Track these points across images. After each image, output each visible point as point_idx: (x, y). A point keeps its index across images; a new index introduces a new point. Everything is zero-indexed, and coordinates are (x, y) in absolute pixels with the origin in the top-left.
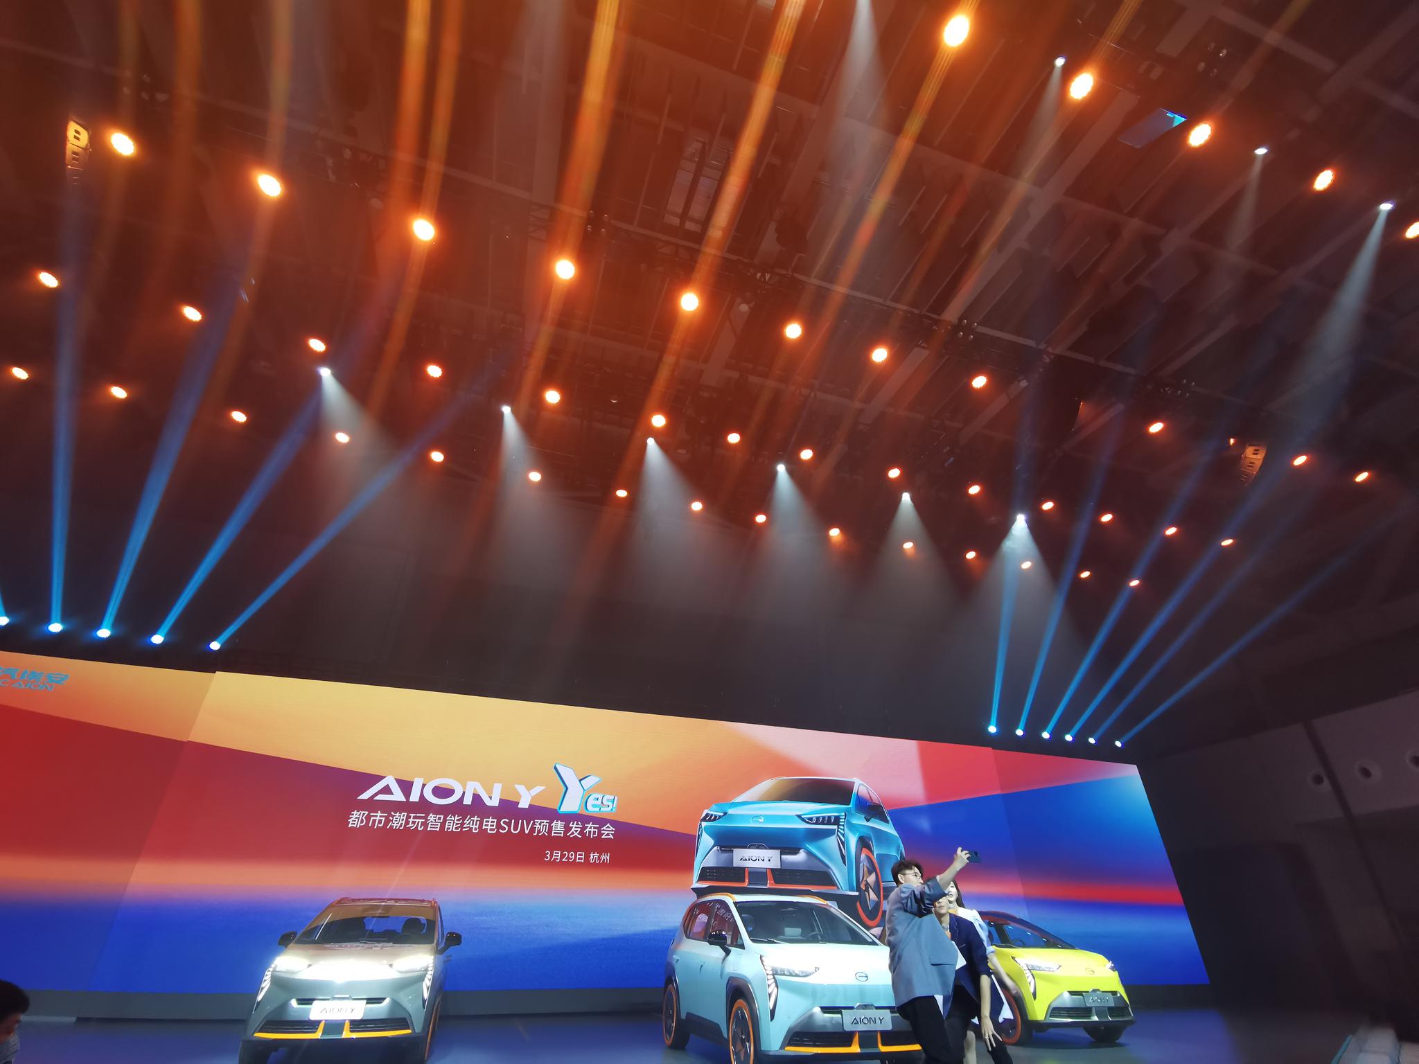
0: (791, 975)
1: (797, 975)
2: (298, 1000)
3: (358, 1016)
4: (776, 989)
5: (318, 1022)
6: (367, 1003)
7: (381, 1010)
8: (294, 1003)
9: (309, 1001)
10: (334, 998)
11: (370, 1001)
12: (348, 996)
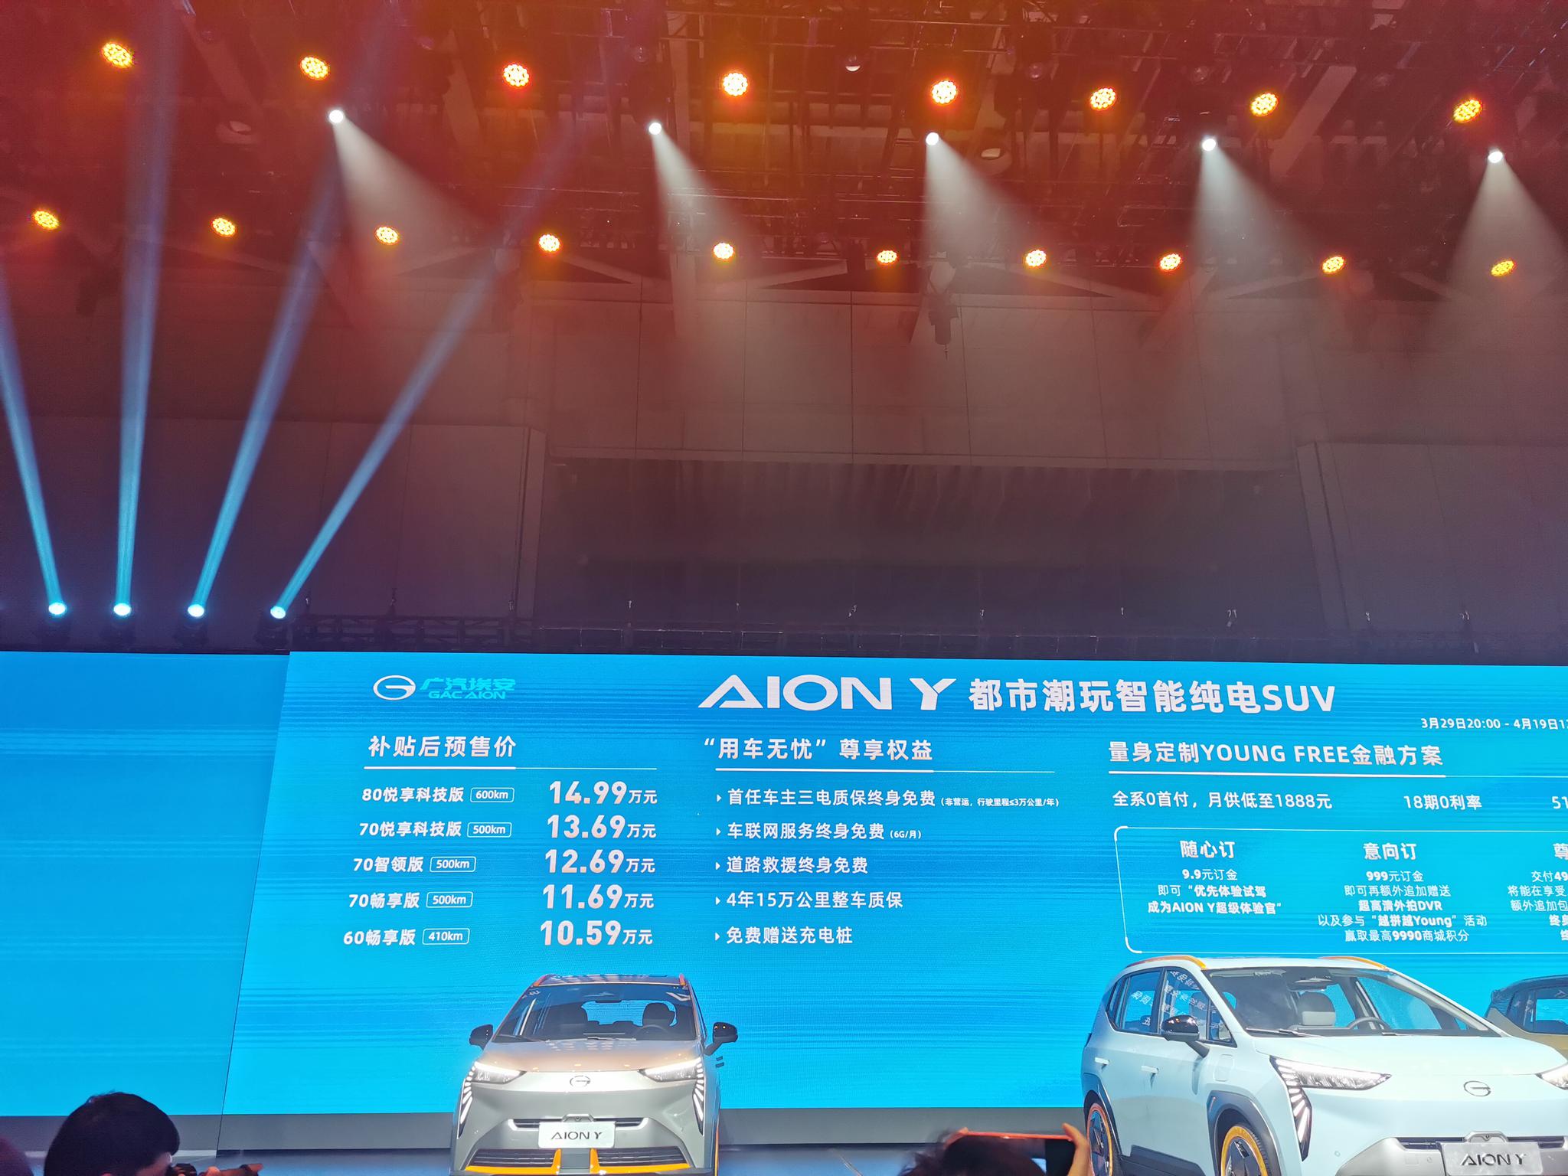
0: (1334, 1087)
1: (1345, 1088)
2: (516, 1121)
3: (608, 1143)
4: (1307, 1110)
5: (552, 1152)
6: (617, 1125)
7: (639, 1136)
8: (511, 1124)
9: (534, 1123)
10: (568, 1119)
11: (620, 1122)
12: (587, 1115)
